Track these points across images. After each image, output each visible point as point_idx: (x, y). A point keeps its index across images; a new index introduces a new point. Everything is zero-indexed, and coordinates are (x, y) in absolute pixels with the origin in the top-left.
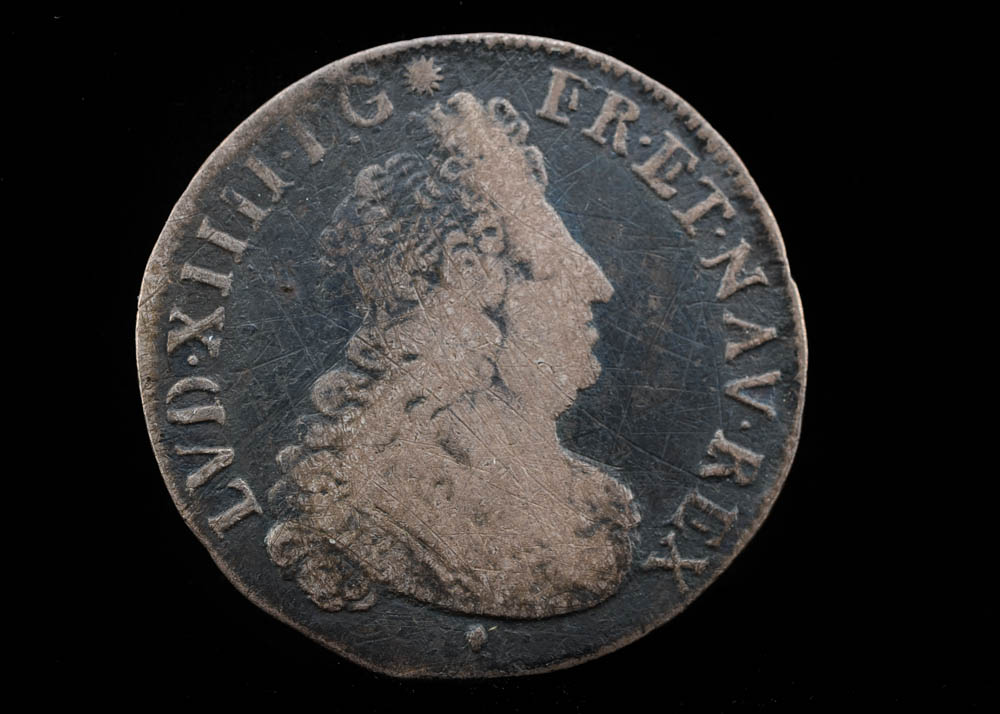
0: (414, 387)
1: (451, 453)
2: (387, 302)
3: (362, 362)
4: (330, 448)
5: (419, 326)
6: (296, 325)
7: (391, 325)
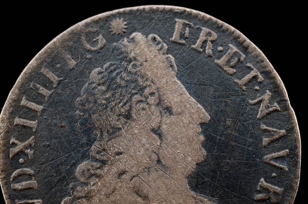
0: (122, 167)
1: (140, 196)
2: (107, 129)
3: (98, 157)
4: (85, 197)
5: (123, 140)
6: (67, 142)
7: (110, 140)
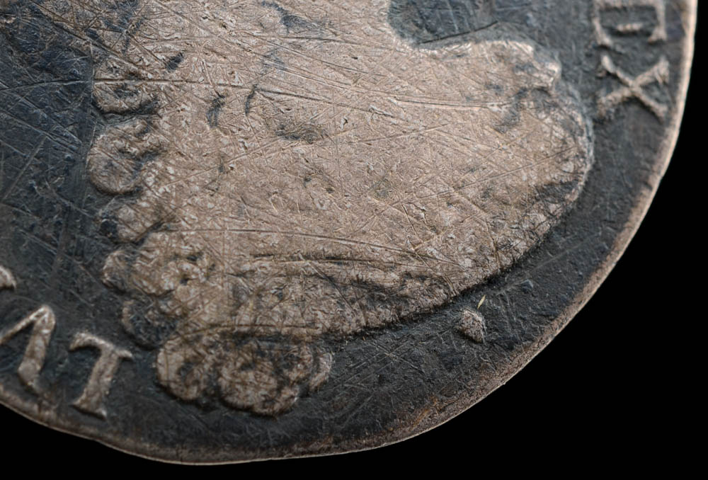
0: (202, 91)
1: (296, 138)
2: (104, 18)
3: (122, 104)
4: (157, 227)
5: (160, 21)
6: (17, 116)
7: (127, 42)
